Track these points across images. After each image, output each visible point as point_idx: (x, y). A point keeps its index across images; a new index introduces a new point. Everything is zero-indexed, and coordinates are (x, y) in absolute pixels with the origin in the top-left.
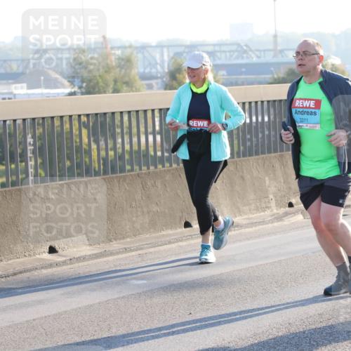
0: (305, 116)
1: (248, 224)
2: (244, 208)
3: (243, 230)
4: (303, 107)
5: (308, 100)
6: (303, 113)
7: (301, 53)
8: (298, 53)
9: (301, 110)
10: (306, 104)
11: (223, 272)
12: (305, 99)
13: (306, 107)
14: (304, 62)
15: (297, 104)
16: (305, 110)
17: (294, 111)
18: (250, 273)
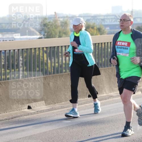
0: (122, 50)
1: (116, 96)
3: (114, 99)
4: (121, 45)
5: (124, 42)
6: (121, 48)
7: (122, 20)
8: (121, 20)
9: (120, 47)
10: (123, 44)
11: (104, 117)
12: (123, 42)
13: (123, 45)
14: (123, 24)
15: (118, 44)
16: (122, 47)
18: (116, 118)
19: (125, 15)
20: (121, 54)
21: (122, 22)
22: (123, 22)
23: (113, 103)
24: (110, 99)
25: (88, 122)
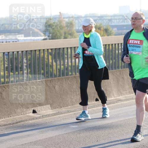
1: (125, 99)
2: (124, 92)
3: (123, 102)
4: (134, 44)
5: (137, 40)
6: (133, 46)
7: (134, 18)
8: (132, 18)
9: (133, 45)
10: (136, 42)
11: (113, 122)
12: (135, 40)
13: (135, 44)
14: (135, 23)
15: (130, 42)
16: (135, 45)
17: (128, 45)
18: (126, 122)
19: (136, 14)
20: (134, 52)
21: (133, 20)
22: (135, 20)
23: (121, 107)
24: (119, 102)
25: (96, 127)
